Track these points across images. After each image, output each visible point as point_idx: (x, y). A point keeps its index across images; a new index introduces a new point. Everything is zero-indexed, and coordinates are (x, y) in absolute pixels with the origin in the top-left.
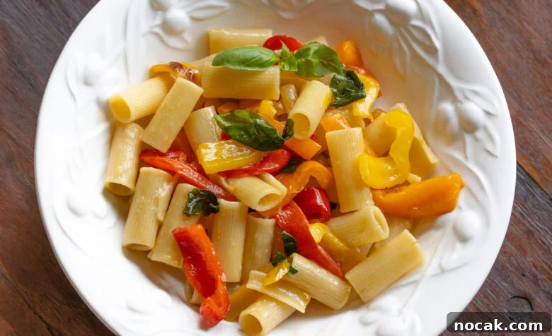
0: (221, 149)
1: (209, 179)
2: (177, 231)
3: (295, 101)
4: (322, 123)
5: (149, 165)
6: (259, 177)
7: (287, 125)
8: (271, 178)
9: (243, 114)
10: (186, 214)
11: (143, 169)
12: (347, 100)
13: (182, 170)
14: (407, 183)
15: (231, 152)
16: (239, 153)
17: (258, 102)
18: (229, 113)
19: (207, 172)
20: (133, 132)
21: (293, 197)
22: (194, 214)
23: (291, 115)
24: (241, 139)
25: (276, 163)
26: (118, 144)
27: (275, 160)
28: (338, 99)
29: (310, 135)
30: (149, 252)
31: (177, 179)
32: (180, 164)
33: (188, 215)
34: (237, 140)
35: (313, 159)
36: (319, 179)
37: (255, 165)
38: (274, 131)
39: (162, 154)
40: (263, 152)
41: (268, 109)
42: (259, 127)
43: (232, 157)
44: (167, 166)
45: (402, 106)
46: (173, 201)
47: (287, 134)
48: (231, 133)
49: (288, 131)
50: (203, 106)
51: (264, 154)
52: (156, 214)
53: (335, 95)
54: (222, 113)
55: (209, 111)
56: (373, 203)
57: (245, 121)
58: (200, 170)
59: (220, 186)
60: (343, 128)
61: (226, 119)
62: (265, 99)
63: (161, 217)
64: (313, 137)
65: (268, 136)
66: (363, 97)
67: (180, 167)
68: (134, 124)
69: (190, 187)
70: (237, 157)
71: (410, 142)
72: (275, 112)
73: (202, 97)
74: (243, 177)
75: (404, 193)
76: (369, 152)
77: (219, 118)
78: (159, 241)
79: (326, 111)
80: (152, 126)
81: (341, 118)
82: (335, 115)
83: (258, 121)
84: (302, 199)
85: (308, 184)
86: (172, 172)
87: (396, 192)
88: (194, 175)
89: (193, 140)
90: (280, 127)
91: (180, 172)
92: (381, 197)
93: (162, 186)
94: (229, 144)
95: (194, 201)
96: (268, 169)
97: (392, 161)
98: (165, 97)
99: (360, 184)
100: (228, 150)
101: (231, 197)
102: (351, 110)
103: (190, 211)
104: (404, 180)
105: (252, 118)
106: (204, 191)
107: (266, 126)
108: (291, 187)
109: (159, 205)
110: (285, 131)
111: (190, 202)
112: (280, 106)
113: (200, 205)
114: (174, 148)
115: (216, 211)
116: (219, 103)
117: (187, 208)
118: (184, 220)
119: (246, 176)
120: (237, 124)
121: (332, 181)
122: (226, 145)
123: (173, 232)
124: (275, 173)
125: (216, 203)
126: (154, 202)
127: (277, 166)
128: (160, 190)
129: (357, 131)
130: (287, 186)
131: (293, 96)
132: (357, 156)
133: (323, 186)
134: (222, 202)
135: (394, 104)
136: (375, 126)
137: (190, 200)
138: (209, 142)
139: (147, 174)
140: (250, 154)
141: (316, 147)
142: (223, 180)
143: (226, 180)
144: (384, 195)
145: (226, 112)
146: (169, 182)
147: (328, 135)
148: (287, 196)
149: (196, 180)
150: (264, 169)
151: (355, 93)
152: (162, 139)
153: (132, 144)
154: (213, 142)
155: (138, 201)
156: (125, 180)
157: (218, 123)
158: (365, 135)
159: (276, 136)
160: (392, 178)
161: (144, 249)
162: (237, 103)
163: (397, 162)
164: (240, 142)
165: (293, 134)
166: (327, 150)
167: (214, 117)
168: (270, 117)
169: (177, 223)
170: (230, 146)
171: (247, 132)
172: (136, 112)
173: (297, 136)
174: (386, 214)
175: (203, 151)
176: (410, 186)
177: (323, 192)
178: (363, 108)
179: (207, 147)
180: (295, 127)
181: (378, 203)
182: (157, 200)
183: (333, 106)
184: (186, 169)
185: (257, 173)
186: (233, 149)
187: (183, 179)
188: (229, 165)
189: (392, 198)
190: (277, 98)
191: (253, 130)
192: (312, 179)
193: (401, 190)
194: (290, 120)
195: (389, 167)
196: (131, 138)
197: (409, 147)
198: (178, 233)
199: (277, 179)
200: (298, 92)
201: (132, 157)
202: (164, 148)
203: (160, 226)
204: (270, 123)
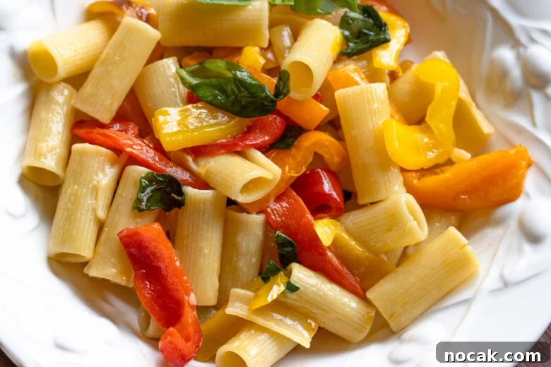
0: (187, 116)
1: (170, 160)
2: (125, 232)
3: (290, 48)
4: (330, 78)
5: (84, 141)
6: (242, 154)
7: (280, 79)
8: (258, 155)
9: (218, 65)
10: (138, 209)
11: (77, 147)
12: (365, 46)
13: (131, 146)
14: (450, 162)
15: (201, 120)
16: (212, 121)
17: (238, 50)
18: (197, 66)
19: (167, 148)
20: (62, 94)
21: (291, 183)
22: (148, 209)
23: (286, 65)
24: (215, 102)
25: (265, 134)
26: (42, 113)
27: (264, 130)
28: (351, 45)
29: (313, 94)
30: (85, 264)
31: (125, 159)
32: (130, 140)
33: (141, 210)
34: (209, 103)
35: (318, 128)
36: (326, 156)
37: (234, 137)
38: (261, 87)
39: (103, 126)
40: (247, 119)
41: (253, 58)
42: (240, 83)
43: (203, 127)
44: (111, 142)
45: (440, 55)
46: (119, 191)
47: (280, 92)
48: (201, 93)
49: (281, 88)
50: (162, 58)
51: (248, 122)
52: (94, 210)
53: (346, 39)
54: (188, 66)
55: (169, 65)
56: (403, 190)
57: (219, 76)
58: (158, 147)
59: (186, 168)
60: (357, 83)
61: (193, 74)
62: (248, 45)
63: (101, 214)
64: (316, 97)
65: (253, 95)
66: (387, 41)
67: (130, 142)
68: (63, 84)
69: (142, 171)
70: (207, 126)
71: (454, 103)
72: (262, 61)
73: (159, 44)
74: (218, 155)
75: (448, 174)
76: (396, 117)
77: (184, 73)
78: (100, 248)
79: (335, 62)
80: (88, 87)
81: (355, 70)
82: (347, 68)
83: (238, 73)
84: (304, 186)
85: (311, 164)
86: (117, 150)
87: (436, 174)
88: (148, 154)
89: (147, 105)
90: (270, 83)
91: (129, 150)
92: (415, 181)
93: (103, 170)
94: (198, 108)
95: (149, 190)
96: (255, 142)
97: (428, 130)
98: (105, 47)
99: (385, 162)
100: (198, 118)
101: (202, 184)
102: (370, 60)
103: (144, 204)
104: (445, 158)
105: (229, 70)
106: (163, 176)
107: (249, 80)
108: (287, 168)
109: (100, 196)
110: (277, 87)
111: (143, 192)
112: (270, 55)
113: (158, 195)
114: (121, 117)
115: (180, 204)
116: (183, 53)
117: (139, 200)
118: (135, 217)
119: (222, 154)
120: (208, 81)
121: (346, 161)
122: (193, 110)
123: (118, 234)
124: (265, 149)
125: (181, 193)
126: (92, 191)
127: (267, 138)
128: (101, 175)
129: (380, 89)
130: (282, 167)
131: (287, 41)
132: (380, 123)
133: (333, 168)
134: (190, 191)
135: (430, 52)
136: (404, 83)
137: (143, 189)
138: (169, 106)
139: (82, 153)
140: (229, 122)
141: (322, 110)
142: (190, 159)
143: (195, 160)
144: (419, 179)
145: (194, 65)
146: (113, 164)
147: (339, 94)
148: (282, 179)
149: (151, 161)
150: (248, 142)
151: (375, 35)
152: (103, 105)
153: (60, 112)
154: (175, 106)
155: (69, 192)
156: (50, 163)
157: (183, 80)
158: (391, 96)
159: (264, 95)
160: (431, 155)
161: (80, 260)
162: (208, 52)
163: (435, 130)
164: (214, 106)
165: (288, 92)
166: (338, 118)
167: (177, 72)
168: (255, 69)
169: (125, 222)
170: (199, 111)
171: (223, 91)
172: (63, 69)
173: (294, 94)
174: (423, 206)
175: (161, 118)
176: (455, 165)
177: (333, 175)
178: (386, 57)
179: (166, 114)
180: (292, 82)
181: (410, 189)
182: (95, 190)
183: (345, 55)
184: (137, 145)
185: (239, 149)
186: (204, 116)
187: (134, 160)
188: (196, 139)
189: (431, 181)
190: (265, 45)
191: (231, 87)
192: (317, 156)
193: (442, 172)
194: (285, 72)
195: (426, 140)
196: (59, 104)
197: (452, 111)
198: (127, 236)
199: (268, 157)
200: (295, 36)
201: (61, 129)
202: (105, 118)
203: (101, 226)
204: (256, 76)
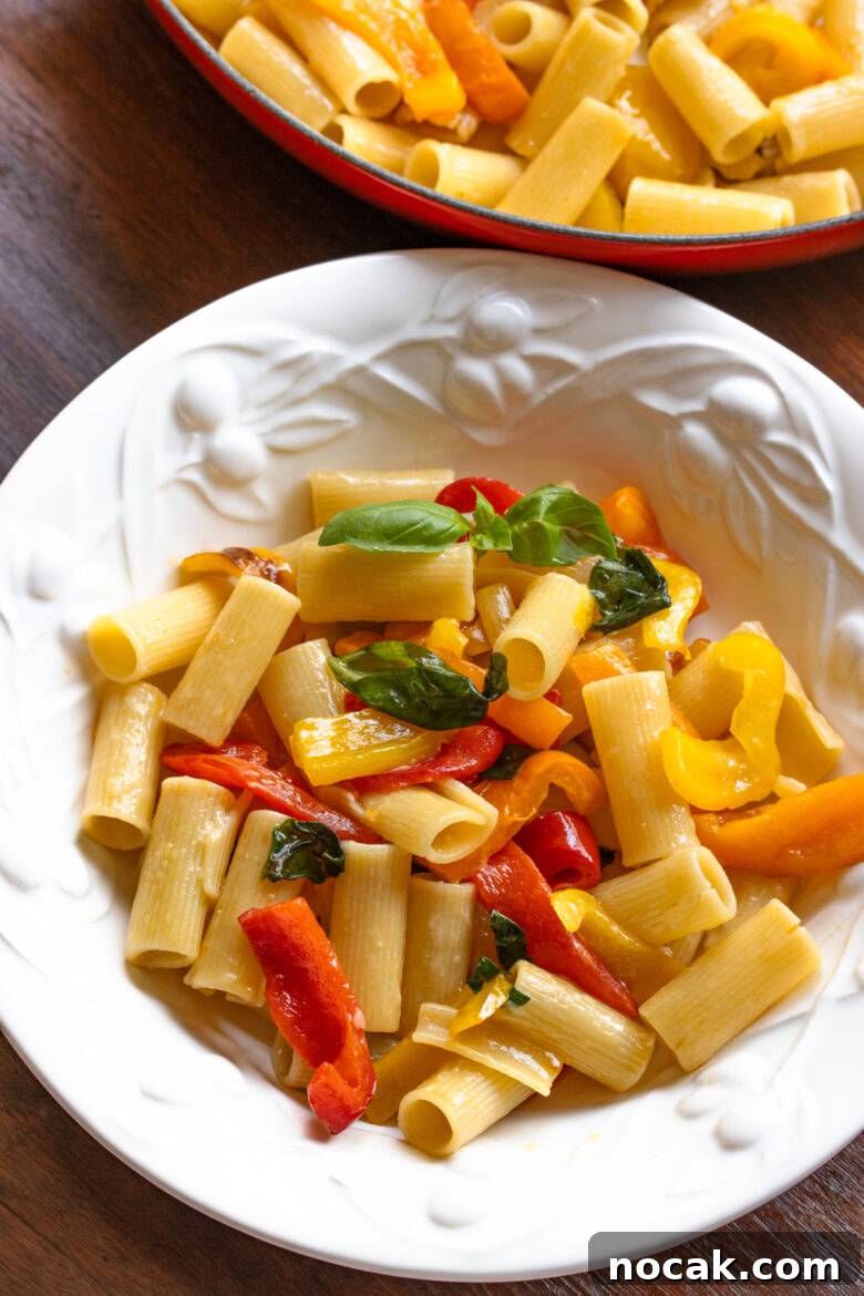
0: (347, 730)
1: (319, 800)
2: (250, 915)
3: (507, 621)
4: (574, 666)
5: (179, 772)
6: (433, 787)
7: (492, 668)
8: (461, 789)
9: (392, 650)
10: (269, 876)
11: (170, 782)
12: (630, 614)
13: (258, 780)
14: (772, 798)
15: (369, 737)
16: (385, 736)
17: (425, 626)
18: (363, 652)
19: (315, 781)
20: (144, 702)
21: (513, 834)
22: (287, 877)
23: (500, 645)
24: (389, 706)
25: (473, 755)
26: (112, 732)
27: (469, 748)
28: (608, 613)
29: (546, 691)
30: (185, 970)
31: (247, 801)
32: (255, 770)
33: (274, 879)
34: (381, 710)
35: (556, 747)
36: (570, 790)
37: (423, 763)
38: (462, 681)
39: (210, 750)
40: (442, 733)
41: (448, 638)
42: (428, 676)
43: (370, 747)
44: (224, 774)
45: (753, 627)
46: (240, 850)
47: (494, 686)
48: (366, 696)
49: (494, 682)
50: (303, 640)
51: (441, 737)
52: (200, 882)
53: (601, 605)
54: (345, 653)
55: (315, 653)
56: (695, 841)
57: (397, 666)
58: (300, 781)
59: (345, 812)
60: (618, 673)
61: (352, 665)
62: (440, 617)
63: (211, 888)
64: (550, 696)
65: (449, 694)
66: (665, 605)
67: (257, 774)
68: (145, 685)
69: (278, 818)
70: (378, 746)
71: (776, 704)
72: (463, 641)
73: (297, 618)
74: (396, 790)
75: (768, 815)
76: (683, 727)
77: (341, 665)
78: (208, 943)
79: (581, 642)
80: (186, 689)
81: (615, 653)
82: (601, 650)
83: (424, 660)
84: (535, 838)
85: (544, 803)
86: (235, 787)
87: (749, 816)
88: (284, 791)
89: (280, 717)
90: (476, 676)
91: (254, 785)
92: (715, 828)
93: (213, 819)
94: (362, 717)
95: (287, 847)
96: (455, 769)
97: (737, 749)
98: (210, 627)
99: (665, 796)
100: (362, 733)
101: (369, 835)
102: (639, 636)
103: (279, 869)
104: (766, 793)
105: (410, 655)
106: (308, 825)
107: (442, 671)
108: (507, 810)
109: (208, 858)
110: (487, 681)
111: (277, 851)
112: (477, 634)
113: (301, 857)
114: (239, 737)
115: (336, 870)
116: (337, 633)
117: (271, 864)
118: (265, 891)
119: (403, 788)
120: (380, 674)
121: (602, 797)
122: (355, 721)
123: (239, 919)
124: (474, 780)
125: (338, 852)
126: (197, 852)
127: (474, 762)
128: (209, 826)
129: (655, 680)
130: (499, 805)
131: (504, 610)
132: (656, 734)
133: (581, 809)
134: (352, 847)
135: (737, 625)
136: (694, 674)
137: (277, 846)
138: (317, 716)
139: (178, 793)
140: (411, 738)
141: (560, 718)
142: (351, 797)
143: (359, 800)
144: (721, 825)
145: (355, 652)
146: (228, 810)
147: (590, 689)
148: (499, 828)
149: (289, 802)
150: (444, 769)
151: (646, 598)
152: (212, 716)
153: (142, 729)
154: (325, 717)
155: (158, 854)
156: (128, 809)
157: (338, 675)
158: (674, 693)
159: (467, 692)
160: (741, 786)
161: (177, 964)
162: (379, 630)
163: (746, 747)
164: (388, 713)
165: (506, 687)
166: (589, 732)
167: (329, 664)
168: (453, 655)
169: (249, 899)
170: (365, 721)
171: (403, 692)
172: (146, 662)
173: (515, 692)
174: (730, 869)
175: (304, 734)
176: (780, 801)
177: (581, 820)
178: (665, 631)
179: (312, 727)
180: (511, 673)
181: (705, 839)
182: (201, 849)
183: (597, 630)
184: (266, 777)
185: (430, 780)
186: (372, 729)
187: (262, 801)
188: (363, 765)
189: (739, 829)
190: (470, 616)
191: (415, 684)
192: (554, 789)
193: (758, 813)
194: (500, 656)
195: (732, 763)
196: (140, 717)
197: (774, 715)
198: (254, 920)
199: (478, 792)
200: (517, 601)
201: (143, 757)
202: (215, 737)
203: (210, 909)
204: (453, 665)
